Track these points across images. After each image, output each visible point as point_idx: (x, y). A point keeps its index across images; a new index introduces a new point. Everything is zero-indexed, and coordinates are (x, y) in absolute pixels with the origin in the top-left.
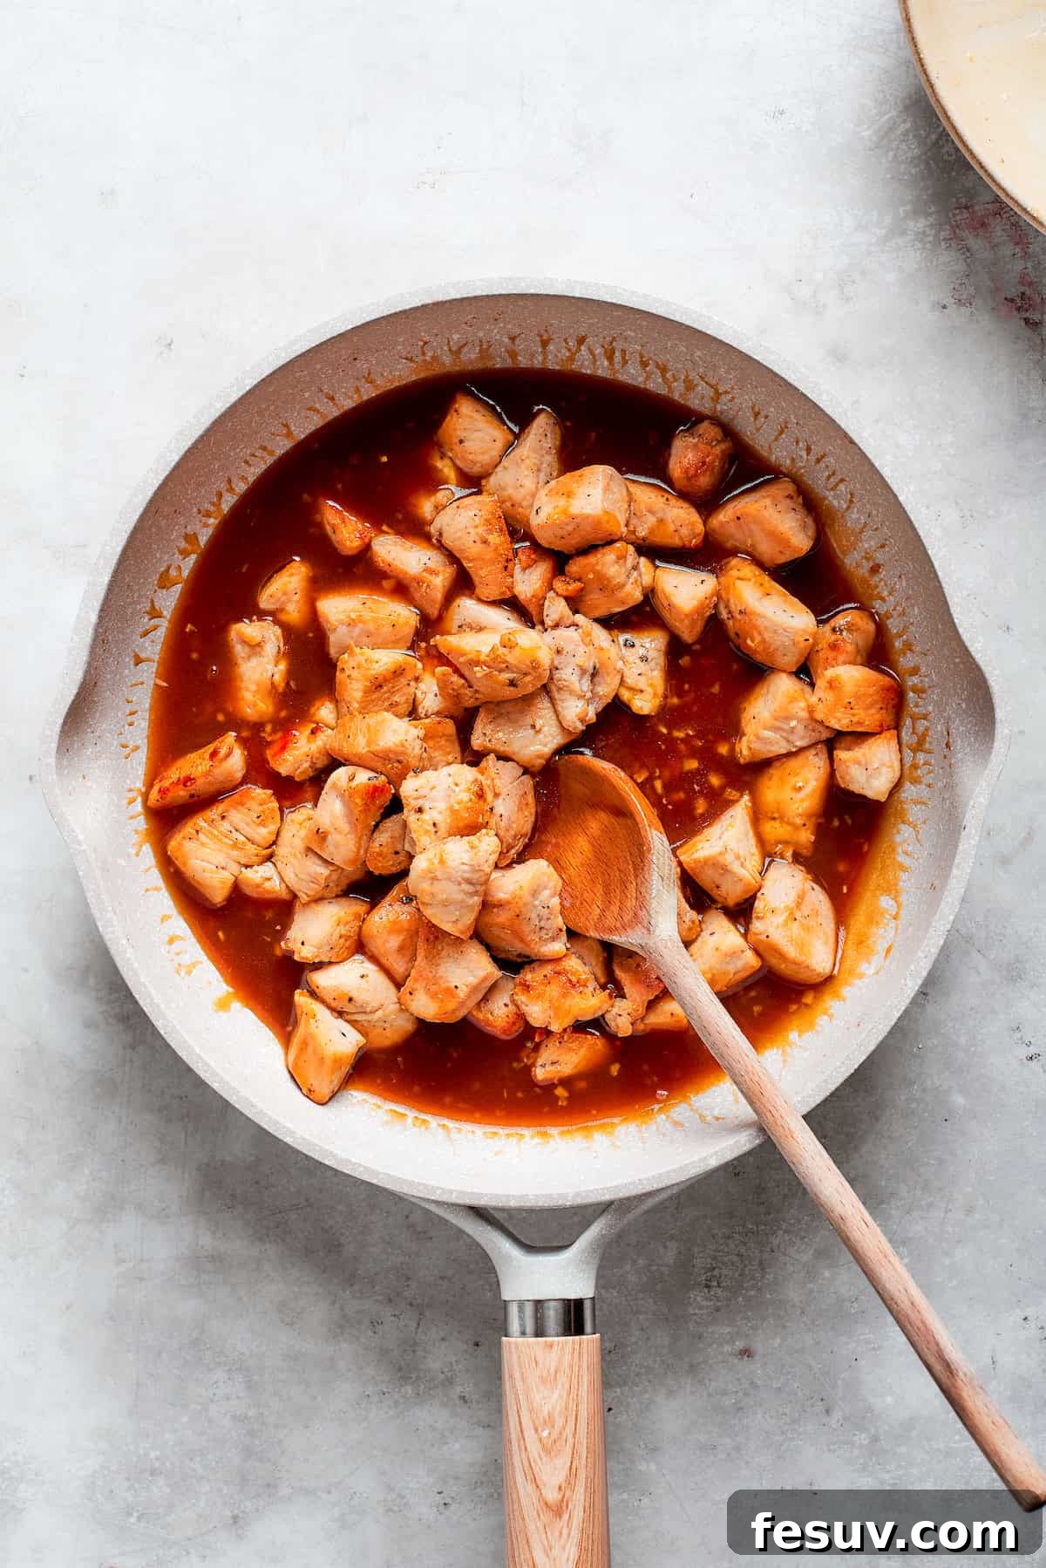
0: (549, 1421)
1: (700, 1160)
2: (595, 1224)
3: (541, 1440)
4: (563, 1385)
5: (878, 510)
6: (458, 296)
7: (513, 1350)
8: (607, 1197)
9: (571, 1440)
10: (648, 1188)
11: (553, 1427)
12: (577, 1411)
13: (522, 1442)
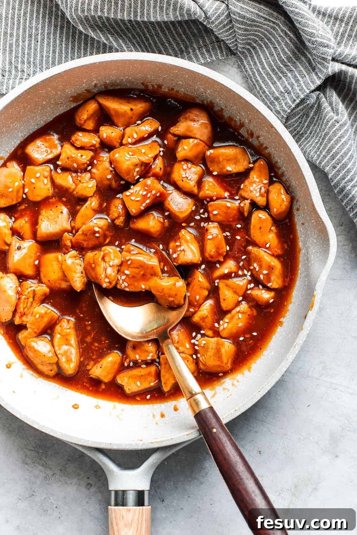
2: (153, 456)
4: (134, 528)
7: (113, 512)
8: (157, 446)
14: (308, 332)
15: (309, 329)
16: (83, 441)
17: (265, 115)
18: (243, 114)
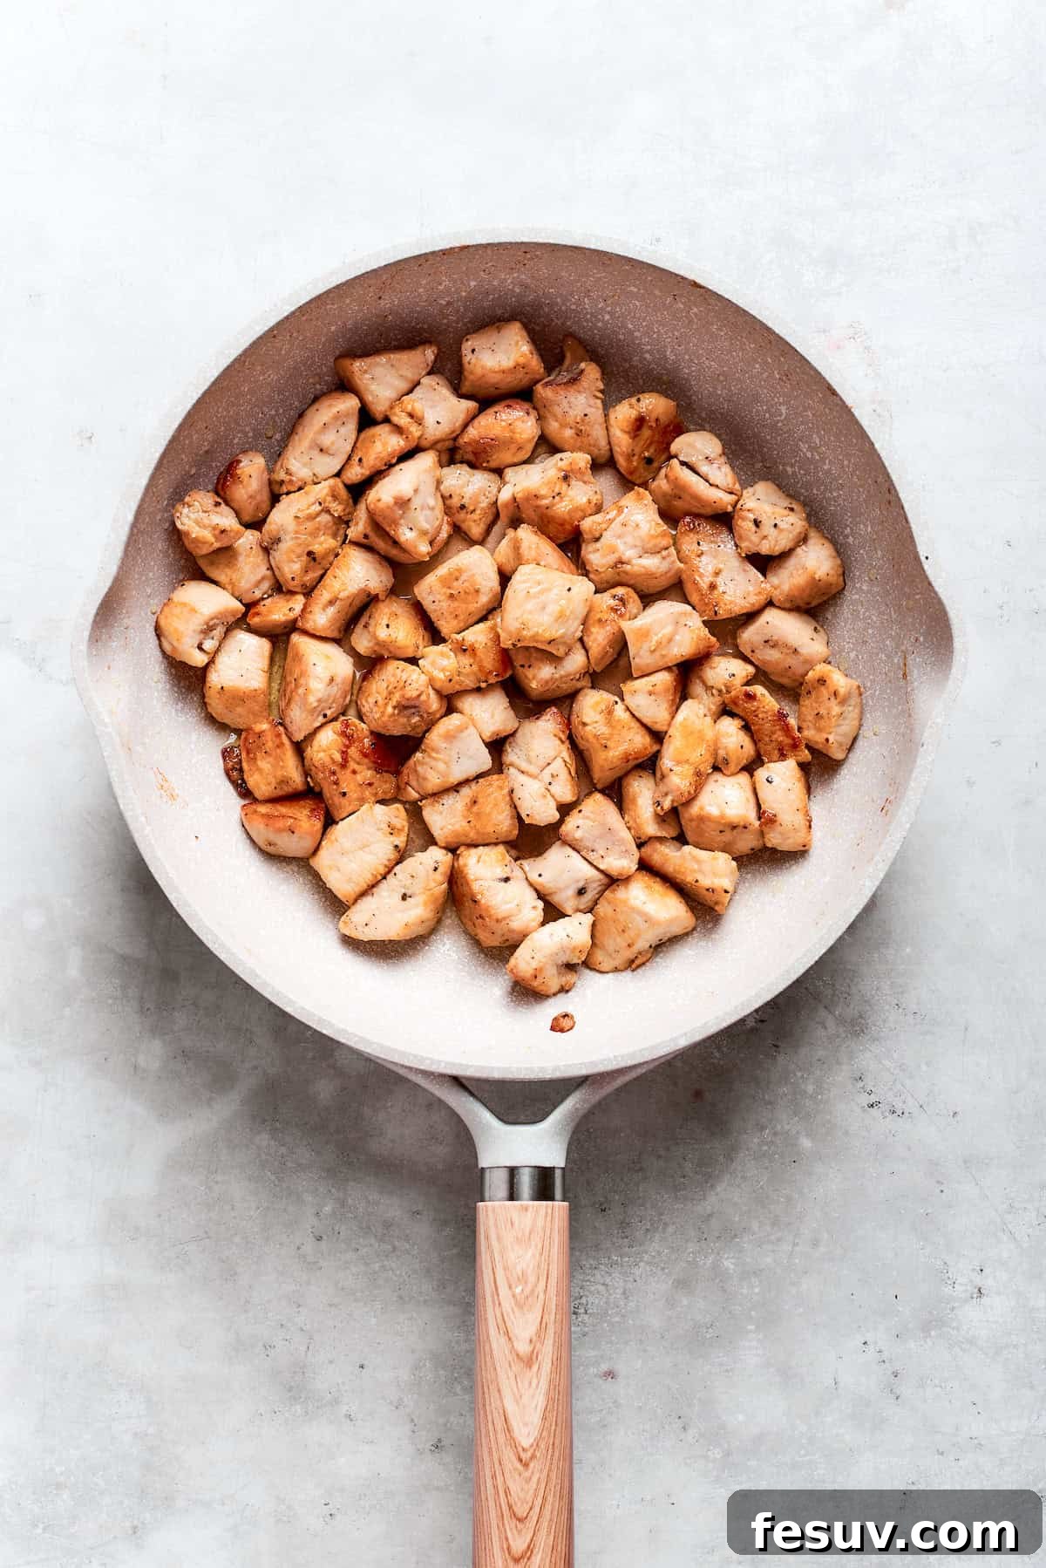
0: (523, 1278)
1: (671, 1040)
2: (573, 1095)
3: (514, 1296)
4: (536, 1246)
5: (850, 461)
6: (484, 241)
7: (490, 1213)
8: (584, 1072)
9: (542, 1296)
10: (623, 1064)
11: (526, 1283)
12: (548, 1271)
13: (496, 1297)
14: (904, 833)
15: (908, 826)
16: (428, 1062)
17: (819, 369)
18: (770, 360)
